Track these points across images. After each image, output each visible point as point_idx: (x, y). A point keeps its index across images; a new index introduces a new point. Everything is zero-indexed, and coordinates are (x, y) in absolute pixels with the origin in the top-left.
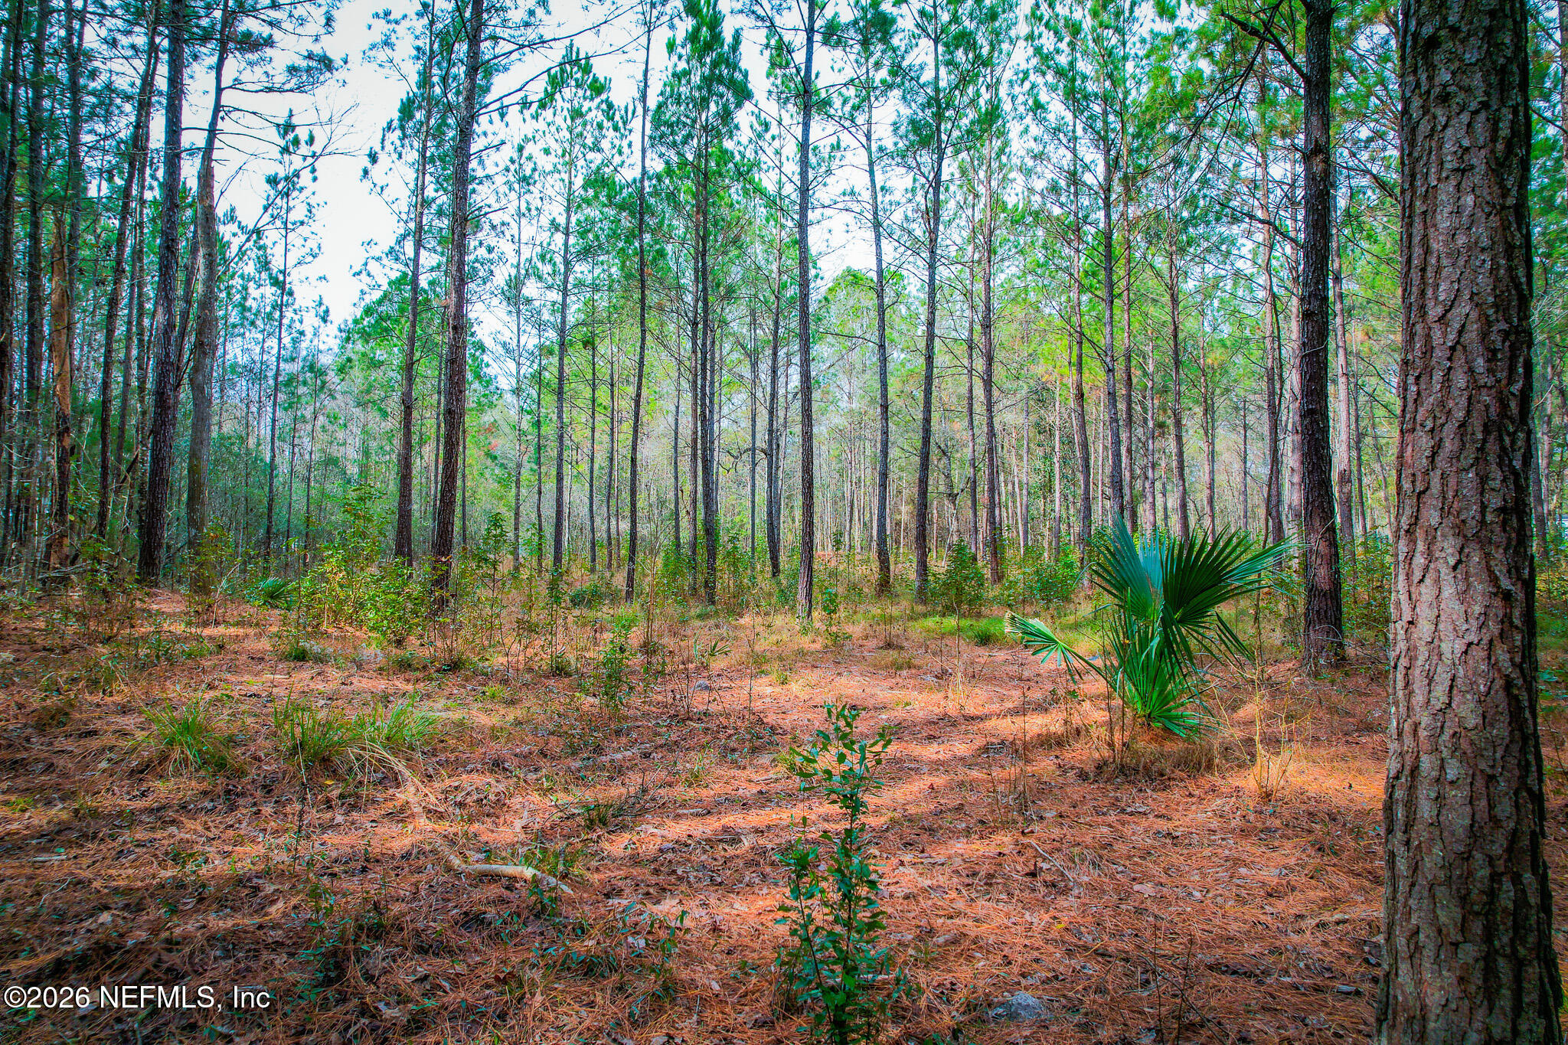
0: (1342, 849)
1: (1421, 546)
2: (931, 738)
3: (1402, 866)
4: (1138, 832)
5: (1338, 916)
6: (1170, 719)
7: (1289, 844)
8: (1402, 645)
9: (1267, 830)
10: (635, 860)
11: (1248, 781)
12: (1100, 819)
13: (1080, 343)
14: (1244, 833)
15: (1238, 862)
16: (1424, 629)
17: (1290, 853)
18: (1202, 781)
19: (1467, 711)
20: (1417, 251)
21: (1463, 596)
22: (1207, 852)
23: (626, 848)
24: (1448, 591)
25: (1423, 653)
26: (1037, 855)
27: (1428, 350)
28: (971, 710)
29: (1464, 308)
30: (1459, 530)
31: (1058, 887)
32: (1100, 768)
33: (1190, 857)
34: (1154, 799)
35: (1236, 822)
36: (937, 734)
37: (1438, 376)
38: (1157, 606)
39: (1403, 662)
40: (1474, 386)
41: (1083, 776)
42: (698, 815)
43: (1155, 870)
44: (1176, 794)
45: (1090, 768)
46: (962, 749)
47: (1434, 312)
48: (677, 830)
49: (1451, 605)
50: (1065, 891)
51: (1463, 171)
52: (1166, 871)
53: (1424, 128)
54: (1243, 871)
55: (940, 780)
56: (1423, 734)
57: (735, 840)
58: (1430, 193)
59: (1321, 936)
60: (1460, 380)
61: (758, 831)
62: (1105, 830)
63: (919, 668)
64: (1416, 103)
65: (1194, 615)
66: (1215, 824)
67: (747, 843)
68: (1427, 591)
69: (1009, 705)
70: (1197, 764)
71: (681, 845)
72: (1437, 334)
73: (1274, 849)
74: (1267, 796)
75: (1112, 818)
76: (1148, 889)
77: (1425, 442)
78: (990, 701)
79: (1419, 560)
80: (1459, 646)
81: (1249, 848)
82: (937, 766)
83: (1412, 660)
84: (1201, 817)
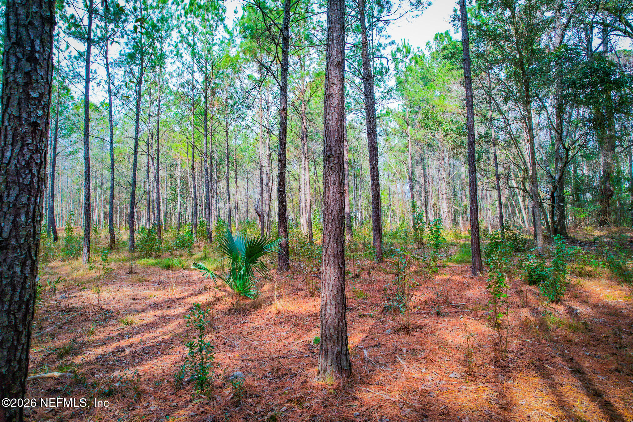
0: (300, 324)
1: (327, 259)
2: (169, 307)
3: (324, 323)
4: (247, 328)
5: (302, 340)
6: (246, 292)
7: (287, 325)
8: (324, 278)
9: (281, 322)
10: (89, 363)
11: (273, 309)
12: (236, 326)
13: (193, 149)
14: (275, 324)
15: (276, 332)
16: (328, 275)
17: (288, 327)
18: (259, 311)
19: (335, 291)
20: (327, 198)
21: (334, 268)
22: (267, 331)
23: (82, 360)
24: (332, 268)
25: (328, 280)
26: (223, 338)
27: (329, 219)
28: (178, 296)
29: (335, 212)
30: (334, 256)
31: (232, 346)
32: (230, 311)
33: (263, 332)
34: (249, 318)
35: (272, 321)
36: (170, 305)
37: (330, 224)
38: (242, 258)
39: (324, 282)
40: (336, 227)
41: (225, 314)
42: (102, 345)
43: (255, 337)
44: (254, 315)
45: (226, 311)
46: (182, 310)
47: (330, 212)
48: (99, 351)
49: (333, 271)
50: (234, 347)
51: (335, 184)
52: (258, 337)
53: (328, 173)
54: (277, 334)
55: (181, 321)
56: (328, 296)
57: (123, 350)
58: (329, 187)
59: (299, 345)
60: (334, 226)
61: (131, 346)
62: (238, 329)
63: (149, 281)
64: (326, 168)
65: (253, 261)
66: (267, 323)
67: (128, 350)
68: (328, 267)
69: (190, 293)
70: (257, 306)
71: (103, 356)
72: (330, 216)
73: (284, 327)
74: (278, 313)
75: (239, 325)
76: (255, 342)
77: (328, 238)
78: (182, 292)
79: (327, 261)
80: (334, 278)
81: (277, 328)
82: (177, 317)
83: (326, 281)
84: (263, 321)
